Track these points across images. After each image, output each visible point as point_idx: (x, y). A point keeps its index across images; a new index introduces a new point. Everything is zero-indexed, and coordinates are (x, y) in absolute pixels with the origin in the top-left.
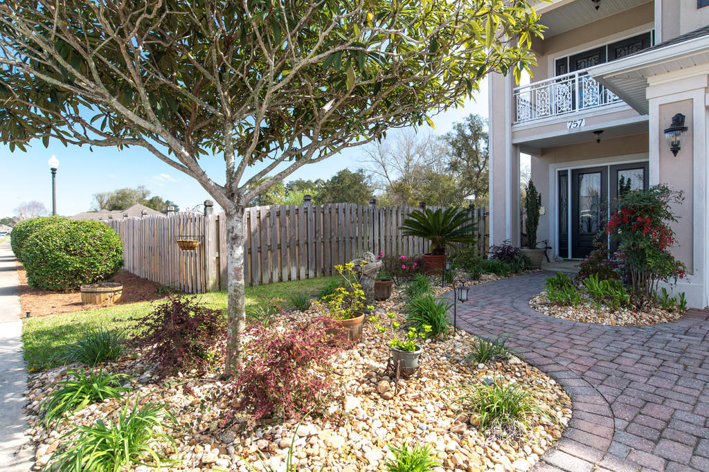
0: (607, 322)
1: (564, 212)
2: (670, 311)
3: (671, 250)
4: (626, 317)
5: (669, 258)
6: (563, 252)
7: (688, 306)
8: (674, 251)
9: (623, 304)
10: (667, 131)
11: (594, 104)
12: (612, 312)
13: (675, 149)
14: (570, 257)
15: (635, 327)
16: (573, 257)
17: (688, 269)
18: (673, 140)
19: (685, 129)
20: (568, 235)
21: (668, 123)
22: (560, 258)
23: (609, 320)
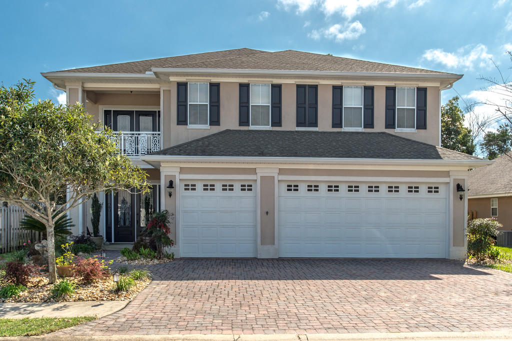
0: (150, 264)
1: (109, 212)
2: (169, 259)
3: (169, 235)
4: (156, 261)
5: (169, 238)
6: (109, 239)
7: (174, 257)
8: (170, 236)
9: (154, 257)
10: (168, 187)
11: (132, 154)
12: (151, 260)
13: (170, 195)
14: (113, 242)
15: (160, 264)
16: (115, 241)
17: (175, 243)
18: (169, 191)
19: (173, 188)
20: (111, 227)
21: (168, 184)
22: (107, 242)
23: (151, 263)
